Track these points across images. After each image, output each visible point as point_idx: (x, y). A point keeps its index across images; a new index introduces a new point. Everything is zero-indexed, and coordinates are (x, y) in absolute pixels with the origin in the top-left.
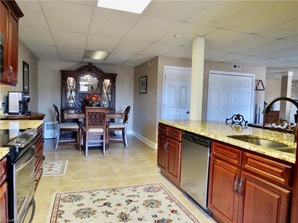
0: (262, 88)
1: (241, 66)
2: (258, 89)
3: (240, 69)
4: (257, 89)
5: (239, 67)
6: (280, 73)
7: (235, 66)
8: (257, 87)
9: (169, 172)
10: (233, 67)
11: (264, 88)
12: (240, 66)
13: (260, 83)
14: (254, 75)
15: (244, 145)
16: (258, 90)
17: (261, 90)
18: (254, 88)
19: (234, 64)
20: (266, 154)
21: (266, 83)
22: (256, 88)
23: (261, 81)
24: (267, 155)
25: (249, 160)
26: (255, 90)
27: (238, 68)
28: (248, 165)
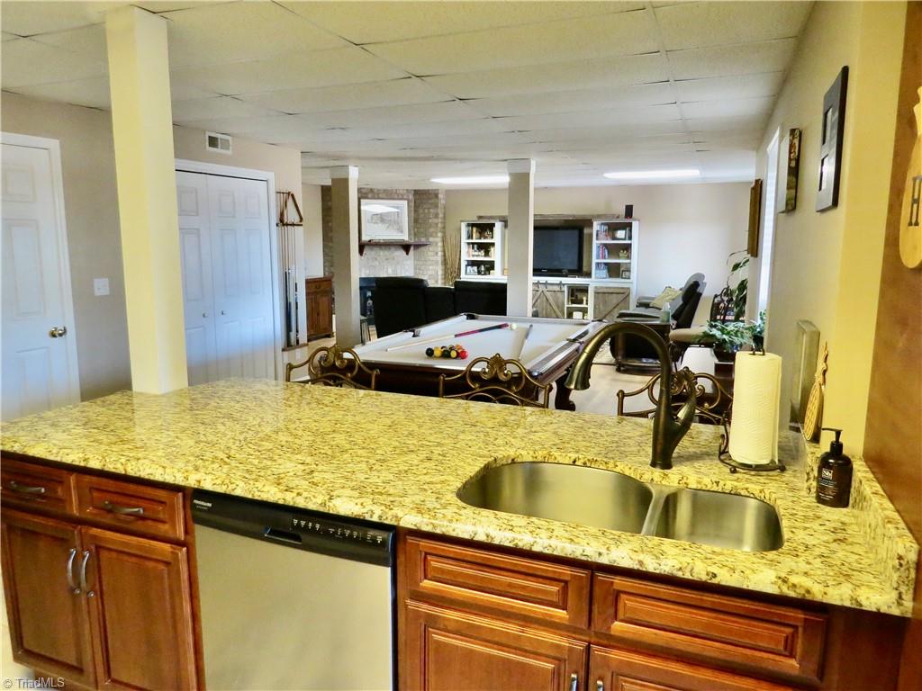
0: (297, 220)
1: (231, 142)
2: (285, 221)
3: (229, 152)
4: (282, 222)
5: (226, 145)
6: (327, 167)
7: (213, 142)
8: (282, 214)
9: (114, 681)
10: (207, 143)
11: (301, 219)
12: (228, 141)
13: (290, 202)
14: (270, 175)
15: (603, 551)
16: (287, 225)
17: (293, 225)
18: (275, 220)
19: (208, 134)
20: (723, 583)
21: (303, 201)
22: (282, 220)
23: (293, 196)
24: (728, 584)
25: (627, 602)
26: (277, 225)
27: (221, 148)
28: (622, 621)
